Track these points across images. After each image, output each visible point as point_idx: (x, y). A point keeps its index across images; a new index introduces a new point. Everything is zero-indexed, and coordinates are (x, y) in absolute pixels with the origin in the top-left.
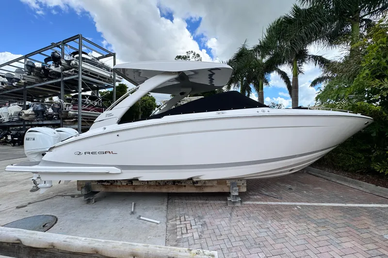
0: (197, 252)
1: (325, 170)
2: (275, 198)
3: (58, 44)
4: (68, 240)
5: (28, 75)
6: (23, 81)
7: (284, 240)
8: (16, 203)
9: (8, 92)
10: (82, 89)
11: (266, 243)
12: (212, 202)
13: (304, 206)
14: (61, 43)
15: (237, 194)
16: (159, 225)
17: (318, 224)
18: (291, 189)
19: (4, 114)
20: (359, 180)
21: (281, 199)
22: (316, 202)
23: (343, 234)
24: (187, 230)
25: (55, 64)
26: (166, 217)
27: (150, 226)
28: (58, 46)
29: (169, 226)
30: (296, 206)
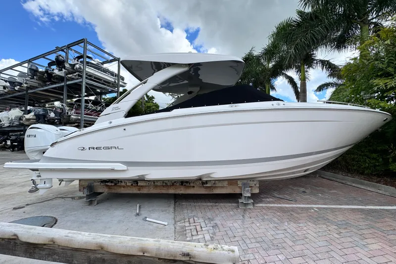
0: (215, 247)
1: (338, 173)
2: (289, 201)
3: (63, 48)
4: (70, 235)
5: (31, 78)
6: (25, 85)
7: (304, 242)
8: (14, 204)
9: (9, 96)
10: (86, 94)
11: (284, 245)
12: (222, 204)
13: (321, 208)
14: (65, 47)
15: (249, 195)
16: (166, 227)
17: (339, 226)
18: (305, 192)
19: (4, 119)
20: (377, 182)
21: (296, 201)
22: (334, 205)
23: (367, 236)
24: (197, 232)
25: (59, 67)
26: (174, 219)
27: (157, 227)
28: (63, 50)
29: (178, 228)
30: (312, 208)
